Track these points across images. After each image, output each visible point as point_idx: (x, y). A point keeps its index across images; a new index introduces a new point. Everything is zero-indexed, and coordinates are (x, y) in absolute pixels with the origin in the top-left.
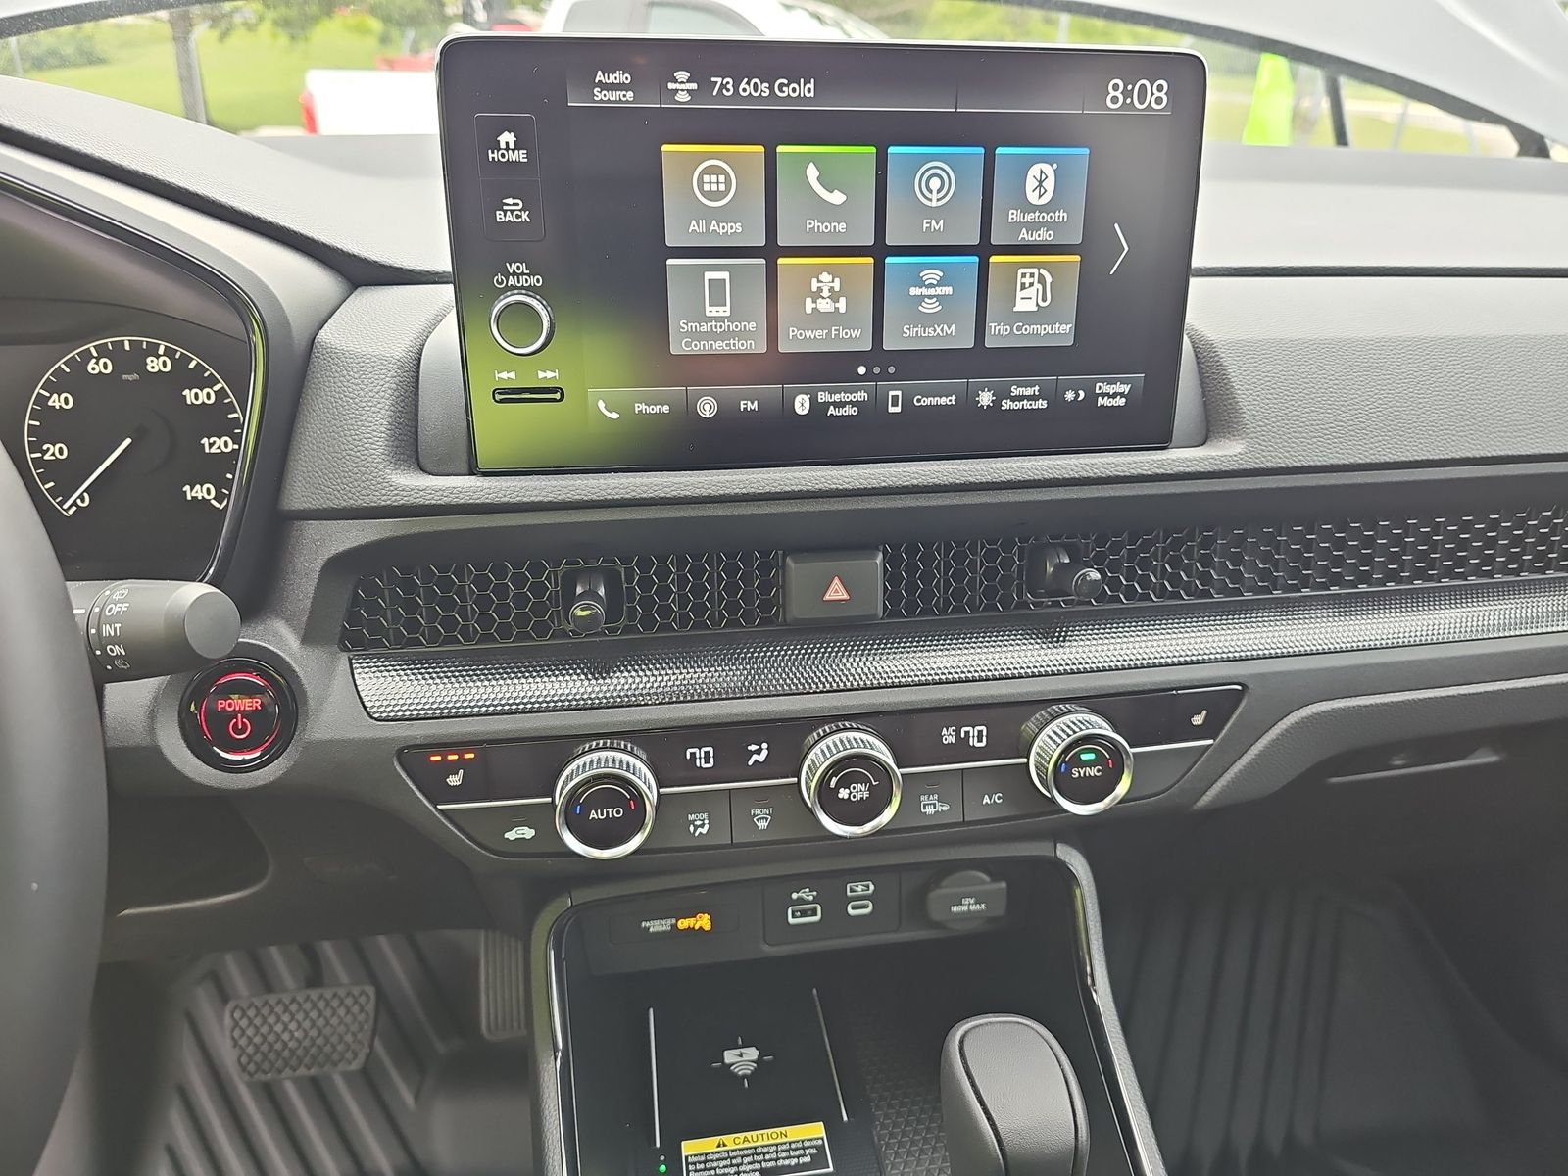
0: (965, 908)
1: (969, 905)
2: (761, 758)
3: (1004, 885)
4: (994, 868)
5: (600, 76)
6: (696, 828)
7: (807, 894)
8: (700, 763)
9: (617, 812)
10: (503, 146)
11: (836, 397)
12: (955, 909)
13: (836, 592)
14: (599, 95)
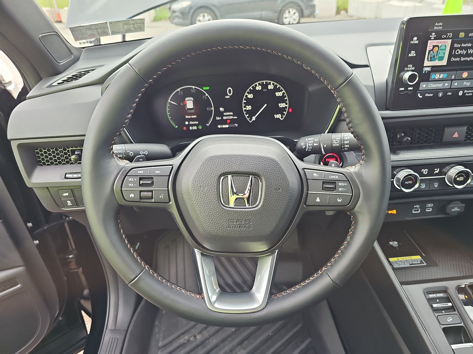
0: (455, 210)
1: (456, 209)
2: (437, 172)
3: (464, 205)
4: (462, 201)
5: (436, 24)
6: (422, 186)
7: (418, 206)
8: (424, 173)
9: (410, 182)
10: (414, 40)
11: (468, 91)
12: (453, 210)
13: (456, 135)
14: (435, 28)
